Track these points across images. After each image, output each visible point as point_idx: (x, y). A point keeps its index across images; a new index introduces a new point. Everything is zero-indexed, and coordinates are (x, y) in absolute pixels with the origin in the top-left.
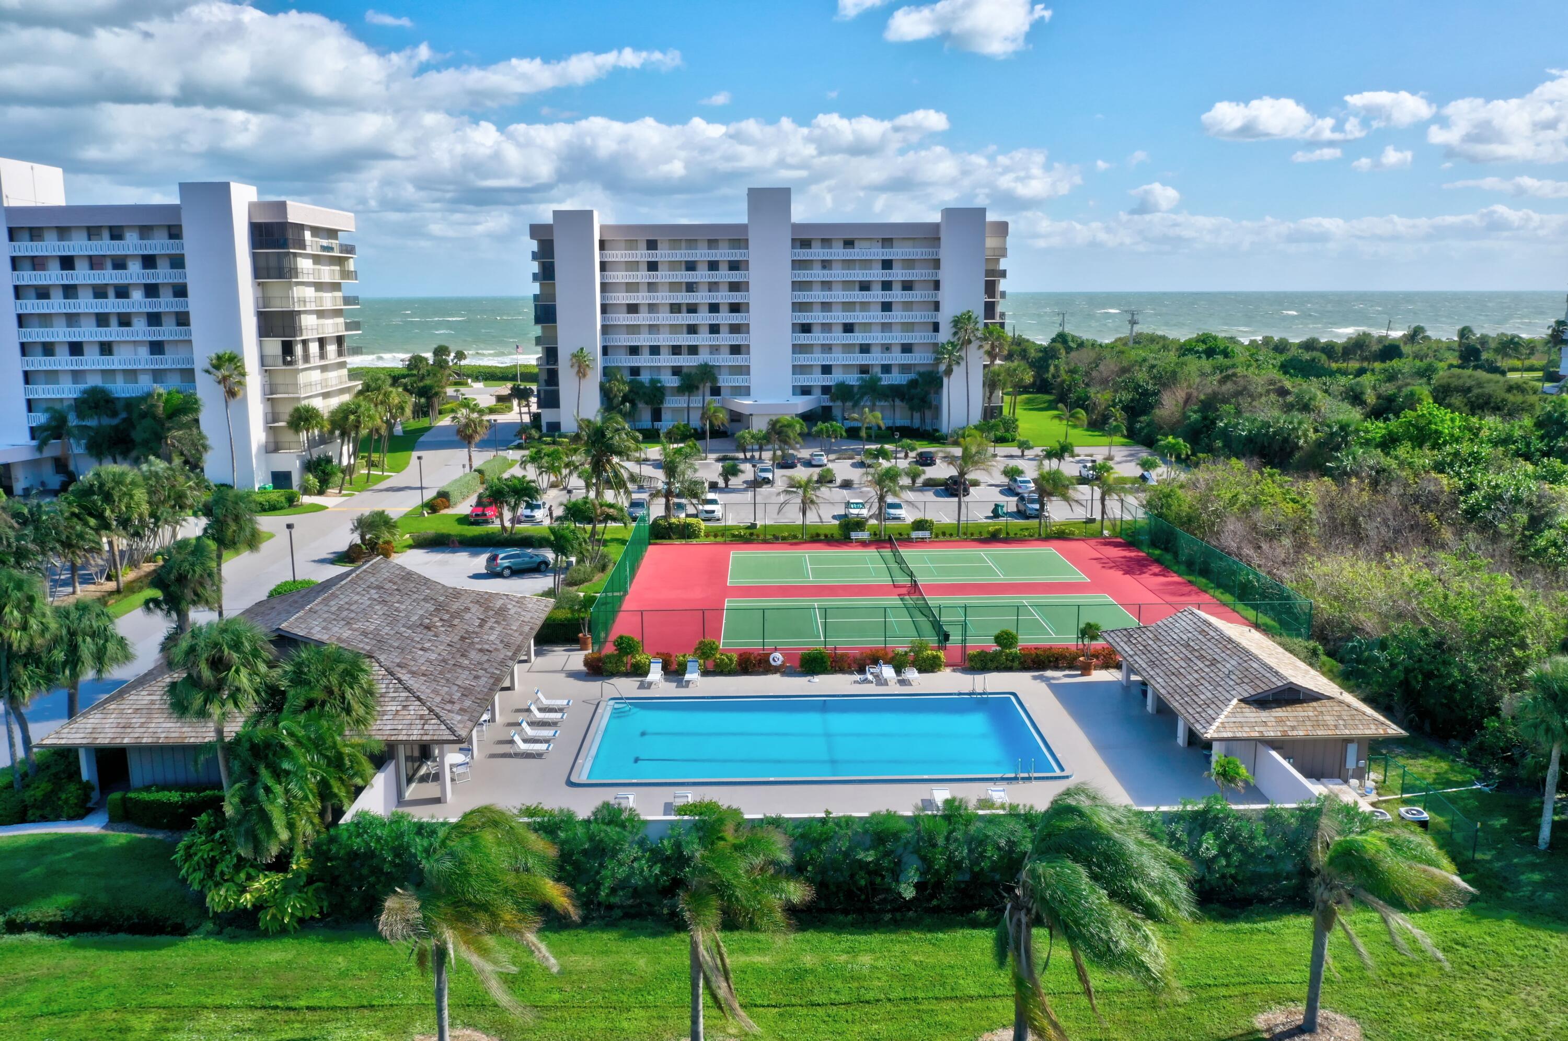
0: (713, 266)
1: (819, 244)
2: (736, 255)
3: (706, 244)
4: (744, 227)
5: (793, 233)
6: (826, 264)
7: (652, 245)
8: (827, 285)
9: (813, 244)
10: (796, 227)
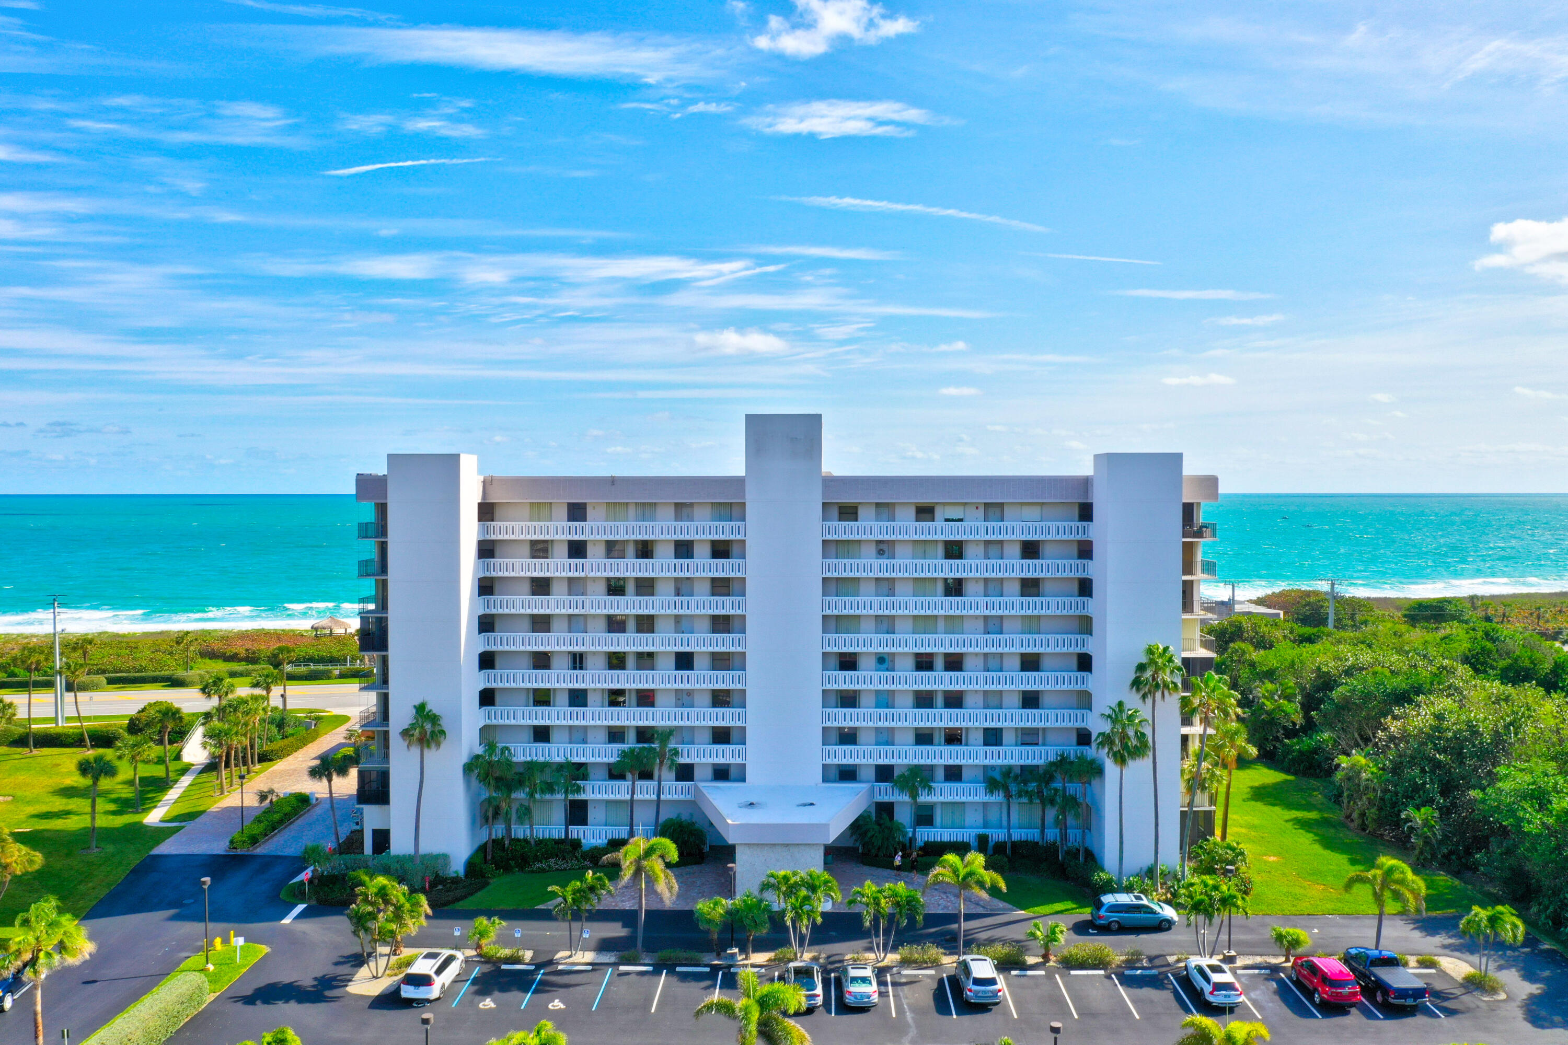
0: (684, 549)
1: (872, 511)
2: (724, 531)
3: (671, 511)
4: (737, 483)
5: (824, 494)
6: (884, 548)
7: (577, 512)
8: (887, 586)
9: (861, 512)
10: (831, 482)
